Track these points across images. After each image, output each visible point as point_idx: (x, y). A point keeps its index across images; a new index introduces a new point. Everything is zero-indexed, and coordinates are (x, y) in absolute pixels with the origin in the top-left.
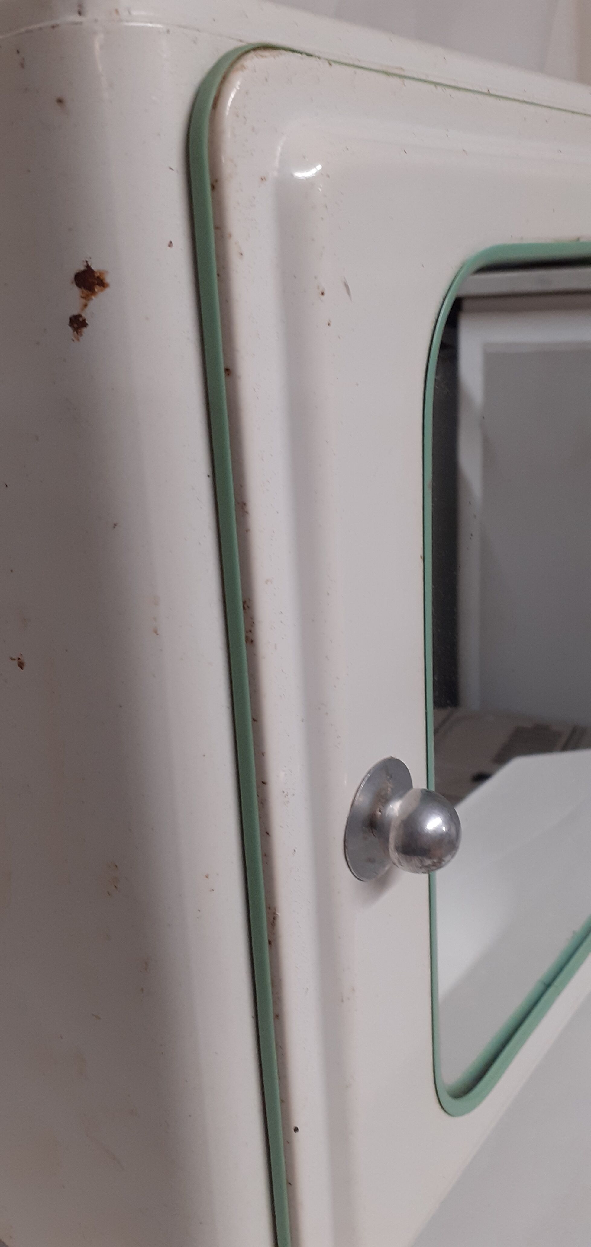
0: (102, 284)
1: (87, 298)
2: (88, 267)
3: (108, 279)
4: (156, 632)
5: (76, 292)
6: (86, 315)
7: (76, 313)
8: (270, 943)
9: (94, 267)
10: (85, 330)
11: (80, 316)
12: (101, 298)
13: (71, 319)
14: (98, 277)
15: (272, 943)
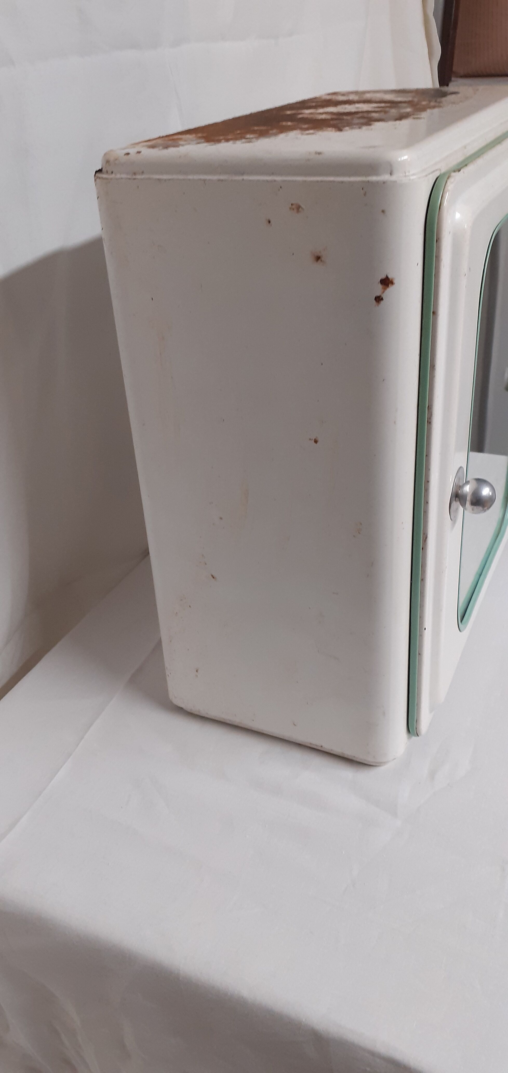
0: (392, 283)
1: (384, 289)
2: (387, 277)
3: (395, 281)
4: (395, 422)
5: (380, 286)
6: (384, 296)
7: (378, 294)
8: (422, 549)
9: (389, 277)
10: (382, 302)
11: (380, 296)
12: (391, 289)
13: (375, 298)
14: (391, 281)
15: (424, 549)
